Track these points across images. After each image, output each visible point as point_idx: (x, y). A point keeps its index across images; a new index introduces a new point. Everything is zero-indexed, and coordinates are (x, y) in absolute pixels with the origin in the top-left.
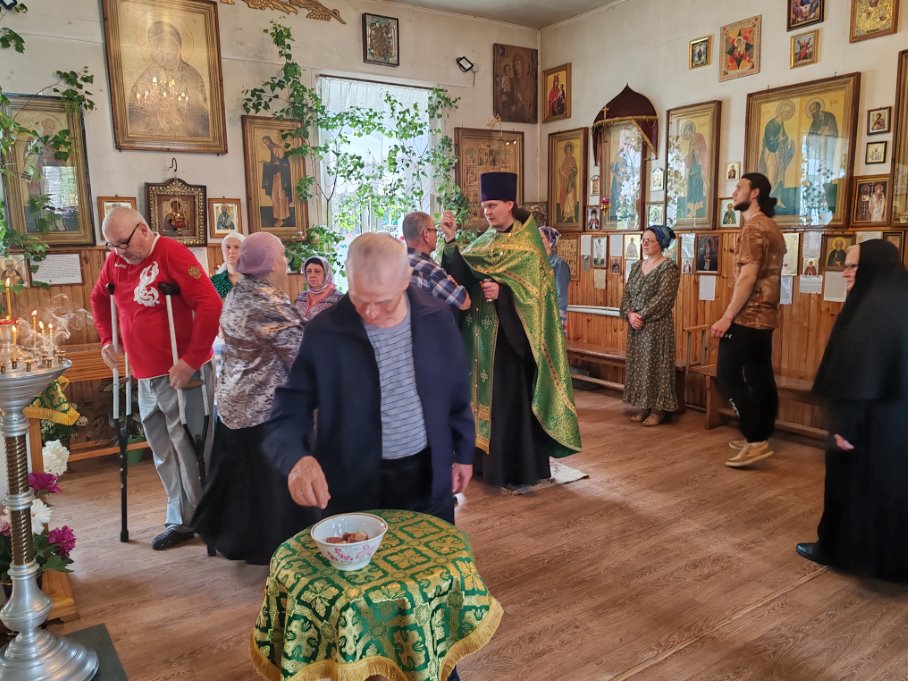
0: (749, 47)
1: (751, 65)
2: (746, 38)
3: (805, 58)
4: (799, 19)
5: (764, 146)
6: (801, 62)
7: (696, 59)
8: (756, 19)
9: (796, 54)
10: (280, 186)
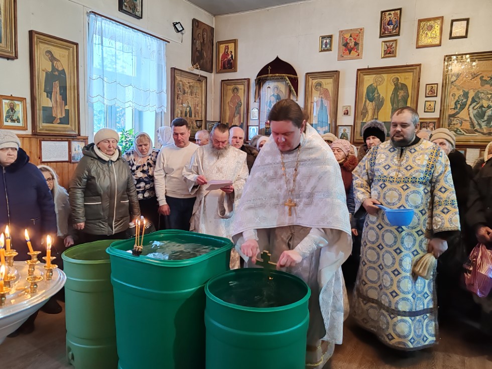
0: (356, 44)
1: (357, 54)
2: (355, 39)
3: (390, 53)
4: (386, 32)
5: (366, 99)
6: (387, 55)
7: (324, 46)
8: (361, 30)
9: (385, 51)
10: (58, 91)
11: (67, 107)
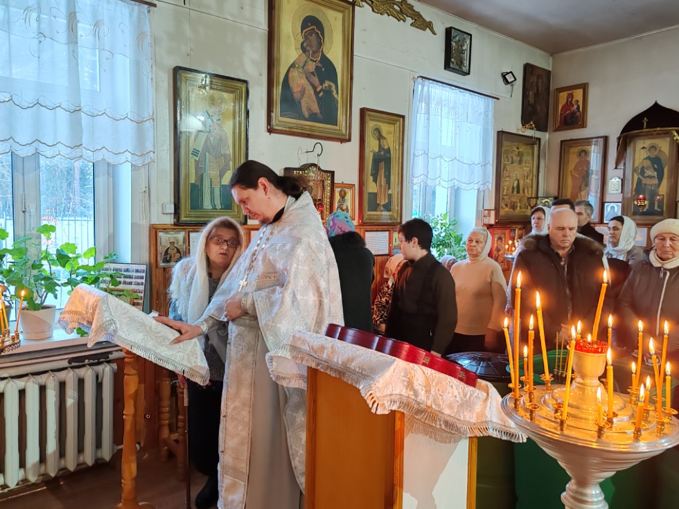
10: (383, 174)
11: (390, 192)
